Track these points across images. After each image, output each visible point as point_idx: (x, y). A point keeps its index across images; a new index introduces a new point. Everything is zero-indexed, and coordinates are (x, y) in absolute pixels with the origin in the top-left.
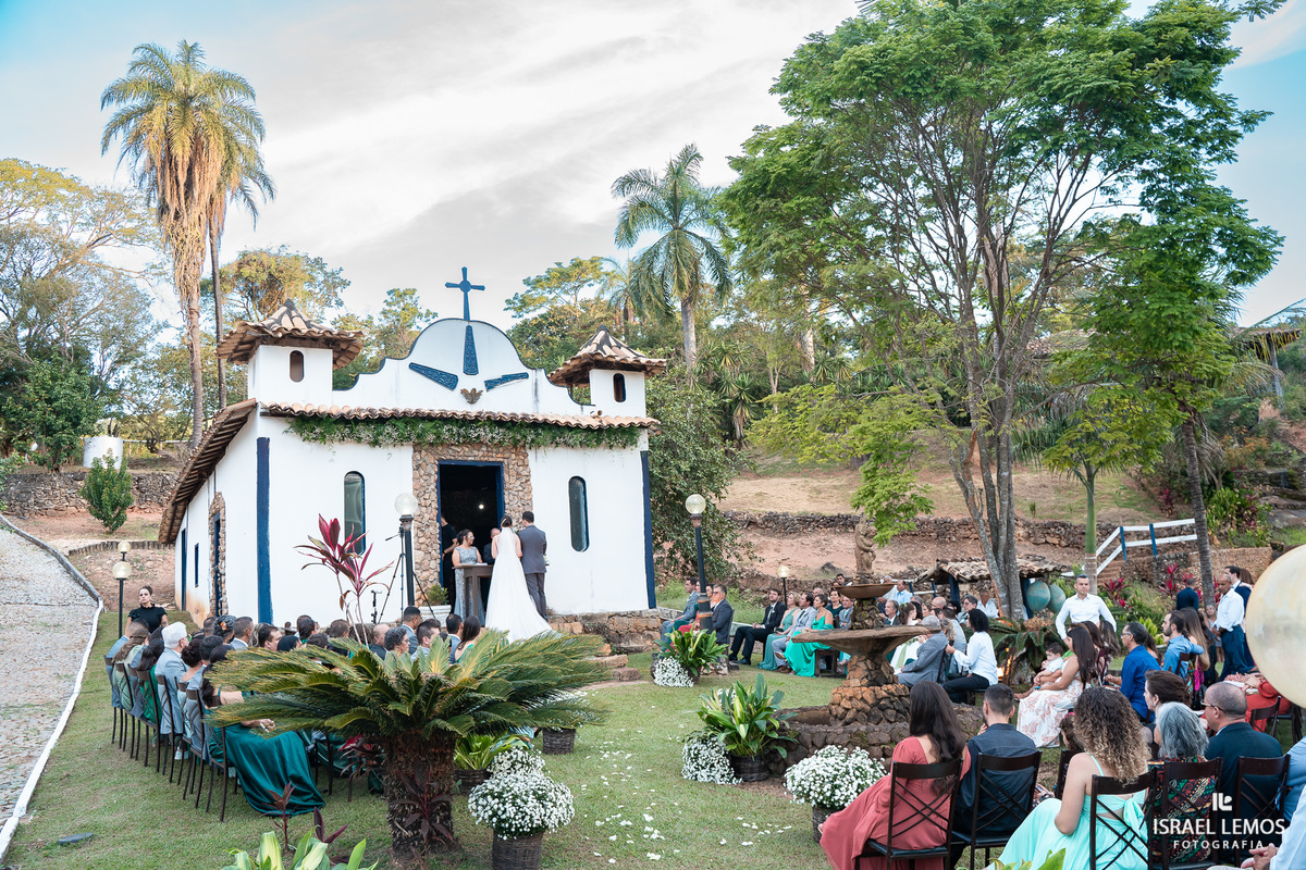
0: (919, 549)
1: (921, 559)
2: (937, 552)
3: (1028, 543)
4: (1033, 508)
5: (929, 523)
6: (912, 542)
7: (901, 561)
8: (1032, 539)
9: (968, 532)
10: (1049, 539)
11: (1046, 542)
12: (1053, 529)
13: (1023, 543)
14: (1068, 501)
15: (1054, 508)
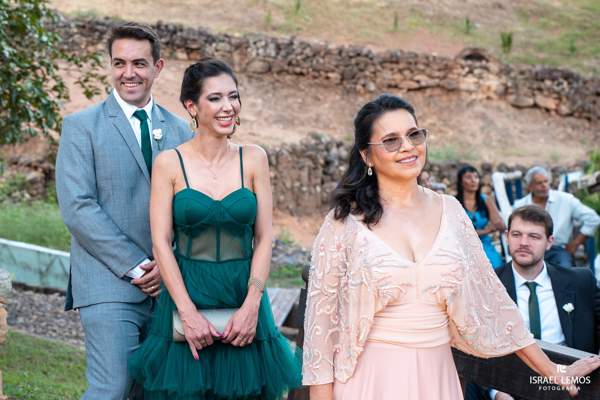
0: (309, 100)
1: (317, 120)
2: (343, 109)
3: (503, 105)
4: (507, 42)
5: (328, 53)
6: (295, 86)
7: (288, 122)
8: (511, 98)
9: (398, 77)
10: (541, 100)
11: (536, 106)
12: (548, 83)
13: (494, 103)
14: (546, 37)
15: (526, 45)
